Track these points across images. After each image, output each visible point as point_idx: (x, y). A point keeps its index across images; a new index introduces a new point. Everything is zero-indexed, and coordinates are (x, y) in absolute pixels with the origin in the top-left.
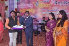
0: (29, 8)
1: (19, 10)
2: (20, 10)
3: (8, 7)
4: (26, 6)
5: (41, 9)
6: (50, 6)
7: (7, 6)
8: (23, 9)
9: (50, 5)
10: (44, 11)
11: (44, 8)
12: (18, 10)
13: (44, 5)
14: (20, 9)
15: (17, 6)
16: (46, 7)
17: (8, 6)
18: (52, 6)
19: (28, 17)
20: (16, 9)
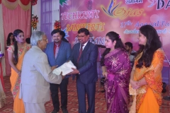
0: (89, 21)
1: (66, 26)
2: (68, 25)
3: (39, 19)
4: (82, 15)
5: (121, 21)
6: (144, 15)
7: (36, 18)
8: (74, 23)
9: (146, 12)
10: (129, 27)
11: (129, 19)
12: (63, 26)
13: (127, 12)
14: (68, 22)
15: (60, 17)
16: (133, 15)
17: (39, 16)
18: (150, 13)
19: (85, 44)
20: (57, 24)
